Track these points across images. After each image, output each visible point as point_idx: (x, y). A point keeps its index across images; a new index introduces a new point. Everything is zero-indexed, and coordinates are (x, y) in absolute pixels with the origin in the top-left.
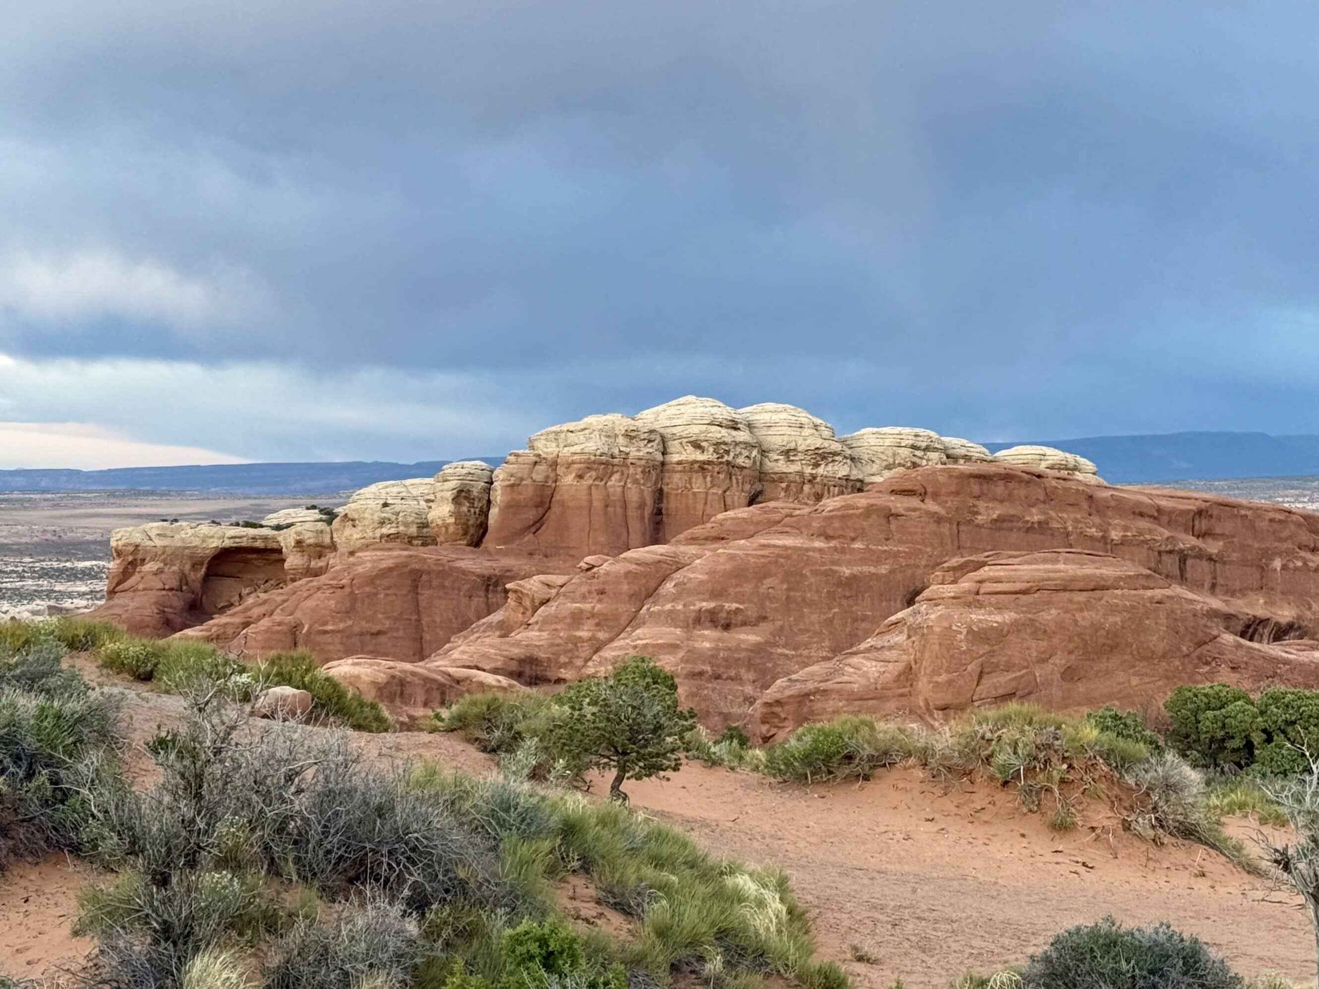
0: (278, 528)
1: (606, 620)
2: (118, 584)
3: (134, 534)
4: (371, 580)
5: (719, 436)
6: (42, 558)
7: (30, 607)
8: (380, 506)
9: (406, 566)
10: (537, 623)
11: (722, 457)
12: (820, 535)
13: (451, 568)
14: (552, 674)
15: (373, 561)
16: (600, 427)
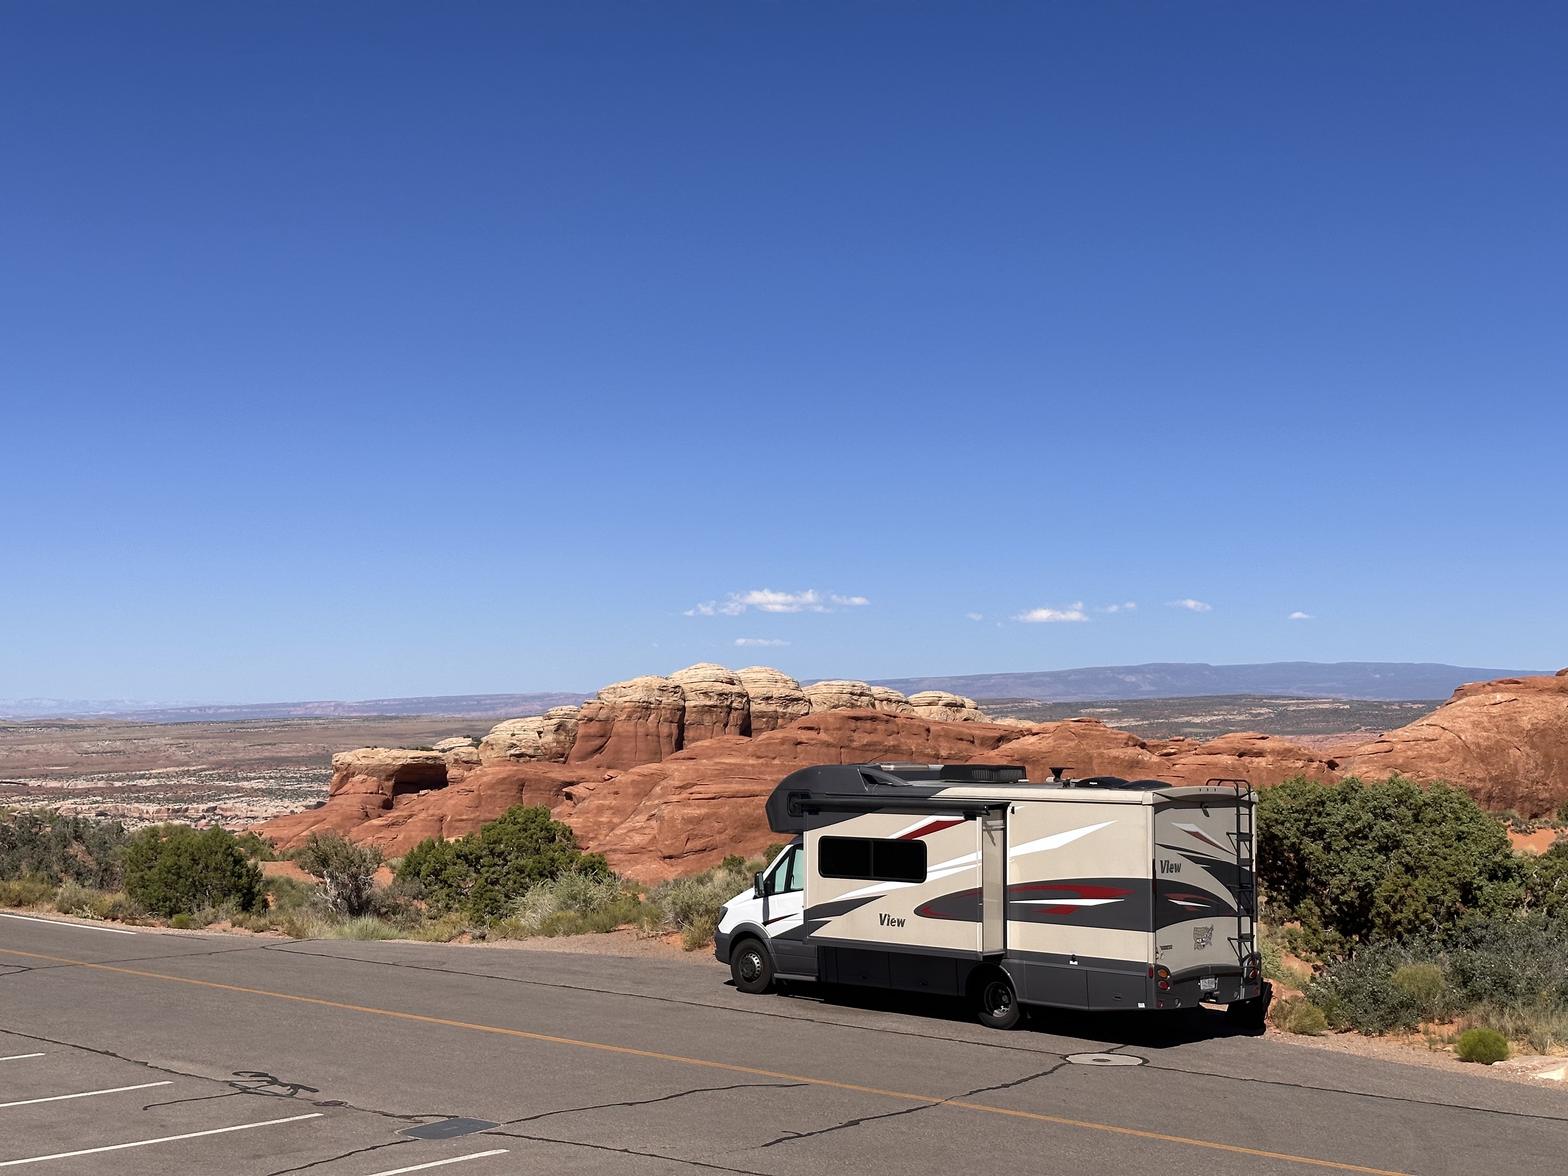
0: (443, 751)
1: (618, 811)
2: (336, 791)
3: (347, 757)
4: (492, 786)
5: (721, 689)
6: (314, 767)
7: (304, 803)
8: (510, 736)
9: (515, 777)
10: (576, 813)
11: (723, 703)
12: (753, 756)
13: (544, 777)
14: (583, 845)
15: (493, 774)
16: (643, 684)
